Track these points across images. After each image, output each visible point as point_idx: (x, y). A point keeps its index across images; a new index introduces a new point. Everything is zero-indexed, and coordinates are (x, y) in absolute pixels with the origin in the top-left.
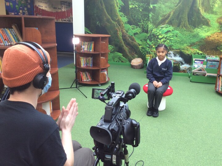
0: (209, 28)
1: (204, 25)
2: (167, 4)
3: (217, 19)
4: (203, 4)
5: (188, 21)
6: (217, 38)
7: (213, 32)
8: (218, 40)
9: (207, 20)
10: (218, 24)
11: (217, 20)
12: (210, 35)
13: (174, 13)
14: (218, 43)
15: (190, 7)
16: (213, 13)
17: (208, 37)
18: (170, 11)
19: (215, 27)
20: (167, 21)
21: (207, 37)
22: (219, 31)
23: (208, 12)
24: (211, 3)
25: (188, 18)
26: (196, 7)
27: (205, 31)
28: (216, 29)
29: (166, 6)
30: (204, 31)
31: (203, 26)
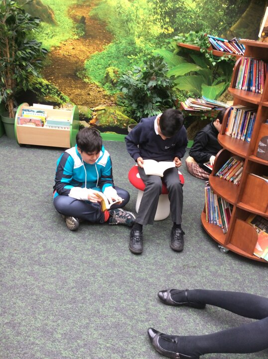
0: (55, 28)
1: (42, 21)
3: (67, 9)
6: (73, 52)
7: (64, 38)
8: (75, 56)
9: (47, 9)
10: (71, 21)
11: (68, 11)
12: (59, 45)
14: (76, 63)
17: (55, 48)
19: (67, 27)
21: (53, 49)
22: (76, 37)
27: (47, 34)
28: (68, 32)
30: (44, 35)
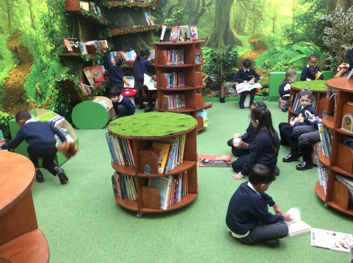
2: (204, 28)
4: (235, 27)
5: (224, 43)
13: (211, 36)
15: (224, 30)
16: (244, 34)
18: (207, 34)
20: (206, 44)
23: (240, 34)
24: (241, 26)
25: (224, 40)
26: (229, 30)
29: (204, 31)
31: (238, 47)
